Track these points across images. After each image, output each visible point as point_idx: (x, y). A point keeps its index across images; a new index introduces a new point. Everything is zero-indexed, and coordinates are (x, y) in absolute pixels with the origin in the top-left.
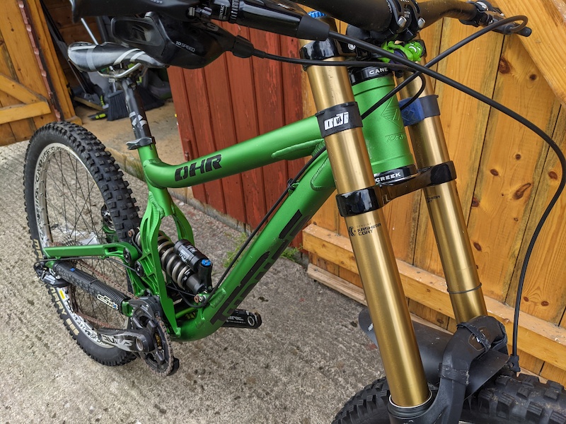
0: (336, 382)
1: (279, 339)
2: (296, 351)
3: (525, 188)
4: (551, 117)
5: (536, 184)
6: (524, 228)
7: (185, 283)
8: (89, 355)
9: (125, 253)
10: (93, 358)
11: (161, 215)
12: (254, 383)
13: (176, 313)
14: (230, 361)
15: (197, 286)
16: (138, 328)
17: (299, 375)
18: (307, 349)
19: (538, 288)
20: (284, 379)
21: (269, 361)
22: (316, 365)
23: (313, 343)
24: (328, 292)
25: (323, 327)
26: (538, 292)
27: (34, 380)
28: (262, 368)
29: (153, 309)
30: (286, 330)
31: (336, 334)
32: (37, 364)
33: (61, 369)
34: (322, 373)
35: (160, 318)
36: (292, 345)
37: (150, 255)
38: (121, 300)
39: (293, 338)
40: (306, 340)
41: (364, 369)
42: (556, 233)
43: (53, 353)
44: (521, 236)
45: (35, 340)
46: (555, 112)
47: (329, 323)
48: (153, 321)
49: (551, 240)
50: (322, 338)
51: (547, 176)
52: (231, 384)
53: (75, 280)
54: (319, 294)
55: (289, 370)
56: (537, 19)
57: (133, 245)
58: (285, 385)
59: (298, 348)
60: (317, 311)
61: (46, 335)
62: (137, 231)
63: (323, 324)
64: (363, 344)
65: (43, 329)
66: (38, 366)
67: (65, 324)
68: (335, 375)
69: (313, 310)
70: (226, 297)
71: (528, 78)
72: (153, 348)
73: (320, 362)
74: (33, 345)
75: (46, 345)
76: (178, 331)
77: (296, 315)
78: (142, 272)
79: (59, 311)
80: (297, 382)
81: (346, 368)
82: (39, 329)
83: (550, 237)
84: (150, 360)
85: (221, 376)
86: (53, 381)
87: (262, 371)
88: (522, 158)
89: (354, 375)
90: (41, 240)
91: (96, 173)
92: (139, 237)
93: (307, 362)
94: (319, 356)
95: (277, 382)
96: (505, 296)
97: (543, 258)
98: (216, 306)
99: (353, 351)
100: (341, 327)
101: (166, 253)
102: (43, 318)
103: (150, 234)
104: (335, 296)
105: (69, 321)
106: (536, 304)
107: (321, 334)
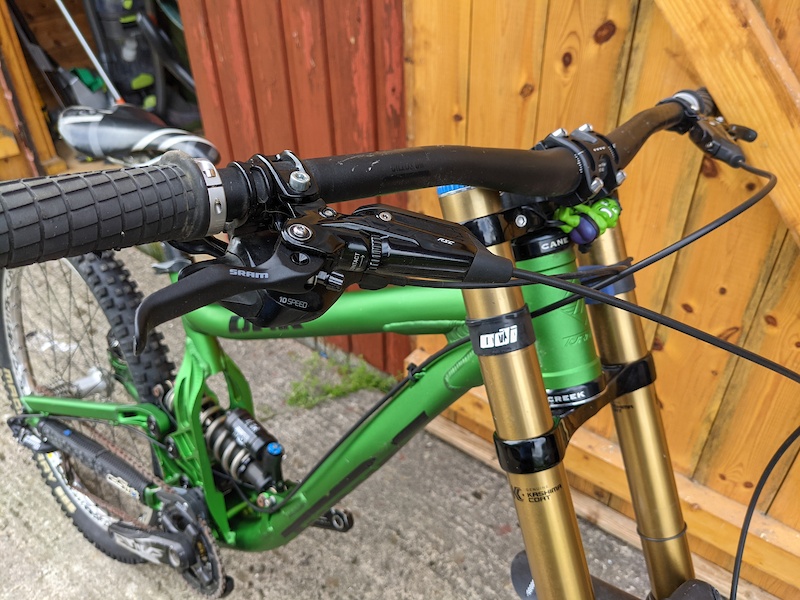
0: (454, 585)
1: (370, 519)
2: (395, 538)
3: (730, 333)
4: (773, 243)
5: (747, 329)
6: (725, 385)
7: (242, 475)
8: (92, 542)
9: (149, 422)
10: (98, 547)
11: (206, 374)
12: (336, 585)
13: (228, 509)
14: (300, 553)
15: (261, 481)
16: (170, 532)
17: (401, 573)
18: (411, 534)
19: (741, 465)
20: (380, 581)
21: (357, 552)
22: (425, 558)
23: (420, 526)
24: (439, 444)
25: (433, 500)
26: (740, 469)
27: (12, 579)
28: (347, 562)
29: (194, 509)
30: (379, 505)
31: (453, 511)
32: (14, 554)
33: (51, 563)
34: (434, 570)
35: (204, 522)
36: (390, 528)
37: (189, 432)
38: (143, 485)
39: (390, 517)
40: (410, 519)
41: (493, 565)
42: (770, 397)
43: (38, 537)
44: (720, 396)
45: (9, 516)
46: (780, 236)
47: (441, 494)
48: (195, 527)
49: (764, 403)
50: (432, 516)
51: (763, 321)
52: (303, 587)
53: (72, 450)
54: (427, 447)
55: (386, 567)
56: (765, 115)
57: (161, 409)
58: (381, 588)
59: (398, 533)
60: (424, 474)
61: (25, 508)
62: (167, 389)
63: (433, 494)
64: (491, 526)
65: (19, 499)
66: (16, 557)
67: (54, 494)
68: (452, 574)
69: (418, 473)
70: (307, 507)
71: (743, 186)
72: (194, 562)
73: (430, 554)
74: (7, 523)
75: (26, 524)
76: (231, 537)
77: (394, 481)
78: (176, 452)
79: (44, 475)
80: (398, 584)
81: (467, 563)
82: (14, 499)
83: (761, 401)
84: (189, 575)
85: (288, 575)
86: (41, 580)
87: (347, 568)
88: (729, 293)
89: (480, 574)
90: (14, 370)
91: (103, 296)
92: (172, 397)
93: (412, 554)
94: (429, 545)
95: (369, 584)
96: (693, 470)
97: (750, 426)
98: (291, 515)
99: (477, 537)
100: (458, 499)
101: (212, 426)
102: (20, 482)
103: (190, 403)
104: (450, 451)
105: (59, 490)
106: (735, 484)
107: (431, 511)
